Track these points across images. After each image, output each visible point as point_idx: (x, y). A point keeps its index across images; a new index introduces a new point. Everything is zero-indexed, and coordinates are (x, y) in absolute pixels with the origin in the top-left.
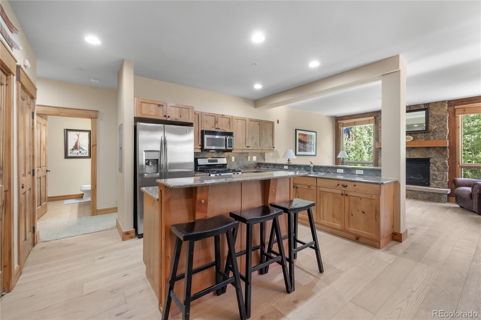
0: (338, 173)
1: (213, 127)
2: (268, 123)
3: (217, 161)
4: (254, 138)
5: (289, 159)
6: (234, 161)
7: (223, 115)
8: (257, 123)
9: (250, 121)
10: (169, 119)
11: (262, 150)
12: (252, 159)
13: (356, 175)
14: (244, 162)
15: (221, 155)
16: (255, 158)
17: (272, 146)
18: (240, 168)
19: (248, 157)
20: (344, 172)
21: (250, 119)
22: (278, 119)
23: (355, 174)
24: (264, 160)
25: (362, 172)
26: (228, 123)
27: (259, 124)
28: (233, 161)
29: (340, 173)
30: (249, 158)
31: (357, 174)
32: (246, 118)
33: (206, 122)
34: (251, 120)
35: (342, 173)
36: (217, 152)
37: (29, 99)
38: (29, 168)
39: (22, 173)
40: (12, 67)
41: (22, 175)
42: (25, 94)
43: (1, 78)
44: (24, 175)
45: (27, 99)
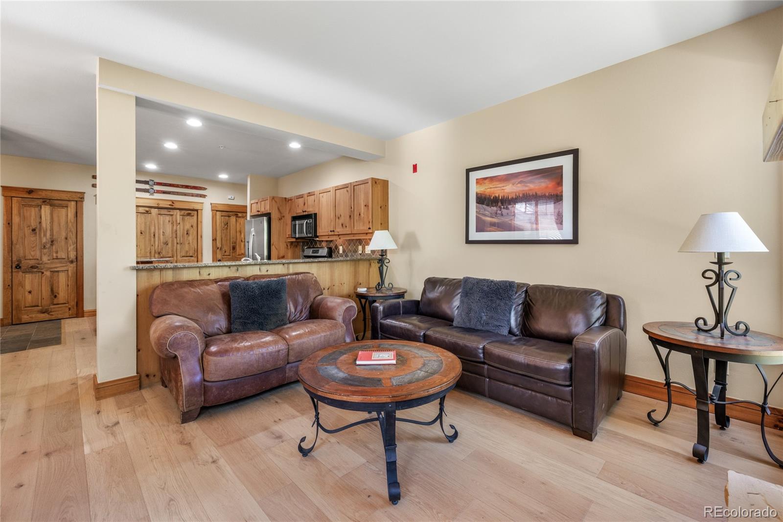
2: (360, 184)
3: (318, 253)
4: (341, 216)
5: (383, 251)
8: (345, 190)
10: (260, 213)
11: (353, 235)
22: (415, 164)
27: (347, 191)
37: (240, 215)
38: (243, 252)
39: (225, 254)
40: (197, 207)
41: (224, 255)
42: (231, 213)
43: (190, 214)
44: (229, 255)
45: (237, 215)
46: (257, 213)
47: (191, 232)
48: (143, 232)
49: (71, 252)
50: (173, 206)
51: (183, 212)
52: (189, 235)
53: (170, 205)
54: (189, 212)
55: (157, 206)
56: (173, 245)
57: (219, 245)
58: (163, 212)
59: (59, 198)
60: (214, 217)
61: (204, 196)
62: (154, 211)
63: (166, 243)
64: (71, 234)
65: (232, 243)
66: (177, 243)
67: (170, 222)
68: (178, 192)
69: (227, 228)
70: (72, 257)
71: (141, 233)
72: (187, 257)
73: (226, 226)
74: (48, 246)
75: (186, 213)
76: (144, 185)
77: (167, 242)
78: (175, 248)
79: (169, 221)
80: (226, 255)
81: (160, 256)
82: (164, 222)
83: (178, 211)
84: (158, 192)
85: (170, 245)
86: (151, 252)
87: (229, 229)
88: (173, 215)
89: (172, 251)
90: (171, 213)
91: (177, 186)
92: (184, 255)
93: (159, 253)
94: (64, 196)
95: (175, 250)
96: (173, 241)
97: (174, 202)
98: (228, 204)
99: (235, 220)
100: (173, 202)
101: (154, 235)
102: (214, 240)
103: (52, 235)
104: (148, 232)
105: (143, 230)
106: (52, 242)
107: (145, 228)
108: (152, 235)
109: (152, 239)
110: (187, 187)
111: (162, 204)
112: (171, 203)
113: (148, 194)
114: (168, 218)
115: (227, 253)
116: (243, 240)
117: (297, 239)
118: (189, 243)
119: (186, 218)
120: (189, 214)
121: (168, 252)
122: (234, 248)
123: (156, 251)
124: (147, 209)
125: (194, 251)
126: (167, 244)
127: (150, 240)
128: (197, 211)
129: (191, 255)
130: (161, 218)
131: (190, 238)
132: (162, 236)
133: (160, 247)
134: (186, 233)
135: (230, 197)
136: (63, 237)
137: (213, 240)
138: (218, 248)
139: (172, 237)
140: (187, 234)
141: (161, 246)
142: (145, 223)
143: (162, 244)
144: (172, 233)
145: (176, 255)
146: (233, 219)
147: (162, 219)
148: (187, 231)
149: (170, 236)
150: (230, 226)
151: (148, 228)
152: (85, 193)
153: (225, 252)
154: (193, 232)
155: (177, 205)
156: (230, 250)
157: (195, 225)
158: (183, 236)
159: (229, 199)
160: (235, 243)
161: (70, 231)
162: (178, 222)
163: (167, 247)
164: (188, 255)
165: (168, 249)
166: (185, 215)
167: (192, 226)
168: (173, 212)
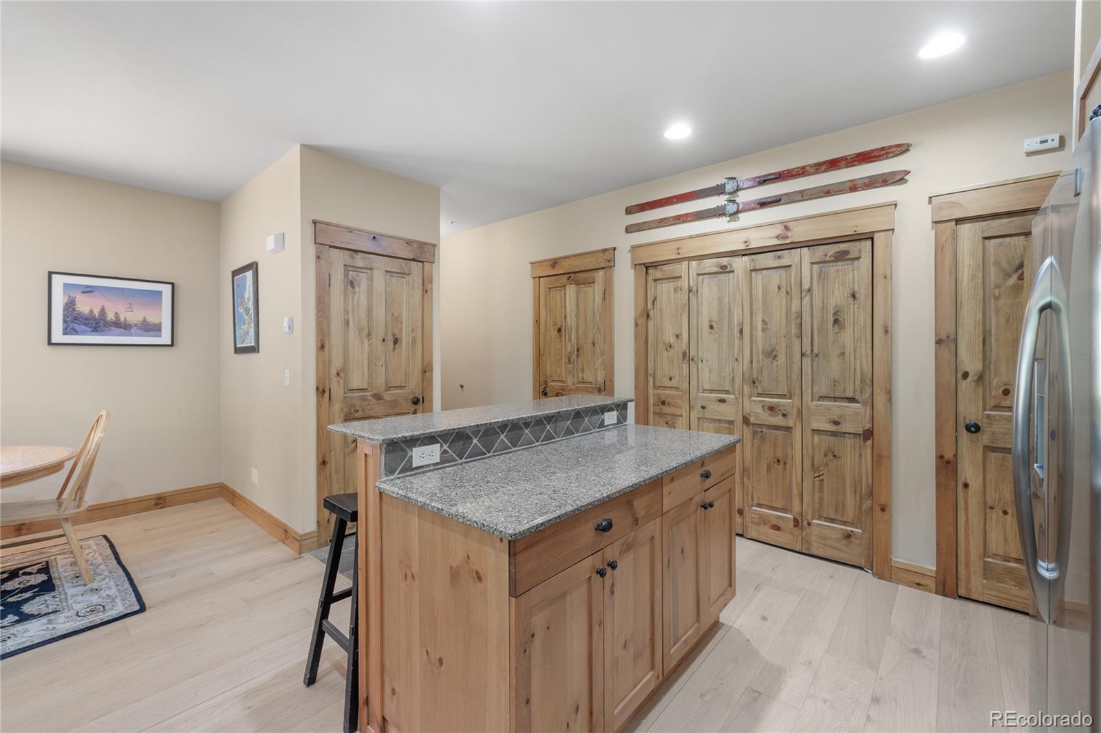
40: (870, 224)
43: (848, 252)
47: (848, 317)
48: (715, 325)
49: (599, 371)
50: (787, 238)
51: (821, 251)
52: (842, 328)
53: (777, 237)
54: (843, 247)
55: (742, 247)
56: (790, 361)
57: (968, 362)
58: (767, 260)
59: (583, 269)
60: (945, 252)
61: (898, 178)
62: (740, 264)
63: (771, 354)
64: (599, 335)
66: (802, 355)
67: (784, 291)
68: (801, 192)
70: (599, 380)
71: (711, 327)
72: (835, 399)
74: (574, 357)
75: (829, 254)
76: (716, 197)
77: (772, 351)
78: (796, 368)
79: (779, 288)
81: (755, 391)
82: (765, 291)
83: (805, 249)
84: (749, 208)
85: (782, 358)
86: (733, 378)
88: (791, 265)
89: (789, 378)
90: (785, 262)
91: (801, 172)
92: (824, 392)
93: (754, 382)
94: (587, 263)
95: (795, 377)
96: (789, 347)
97: (789, 224)
98: (1018, 183)
100: (787, 224)
101: (741, 332)
102: (945, 341)
103: (577, 338)
104: (726, 325)
105: (715, 318)
106: (578, 350)
107: (720, 312)
108: (736, 330)
109: (737, 342)
110: (833, 164)
111: (758, 241)
112: (778, 230)
113: (725, 219)
114: (776, 277)
118: (843, 354)
119: (832, 269)
120: (841, 257)
121: (777, 381)
123: (746, 376)
124: (724, 261)
125: (862, 381)
126: (775, 357)
127: (731, 345)
128: (870, 237)
129: (850, 395)
130: (758, 278)
131: (847, 336)
132: (759, 333)
133: (754, 365)
134: (831, 320)
135: (1033, 143)
136: (590, 342)
137: (939, 342)
138: (965, 375)
139: (788, 335)
140: (836, 321)
141: (758, 361)
142: (720, 299)
143: (761, 357)
144: (788, 323)
145: (798, 391)
147: (760, 282)
148: (835, 314)
149: (783, 331)
151: (726, 312)
152: (614, 249)
154: (857, 315)
155: (798, 234)
157: (863, 292)
158: (822, 330)
159: (1029, 154)
161: (598, 328)
162: (806, 286)
163: (774, 366)
164: (837, 394)
165: (778, 372)
166: (828, 259)
167: (854, 296)
168: (788, 258)
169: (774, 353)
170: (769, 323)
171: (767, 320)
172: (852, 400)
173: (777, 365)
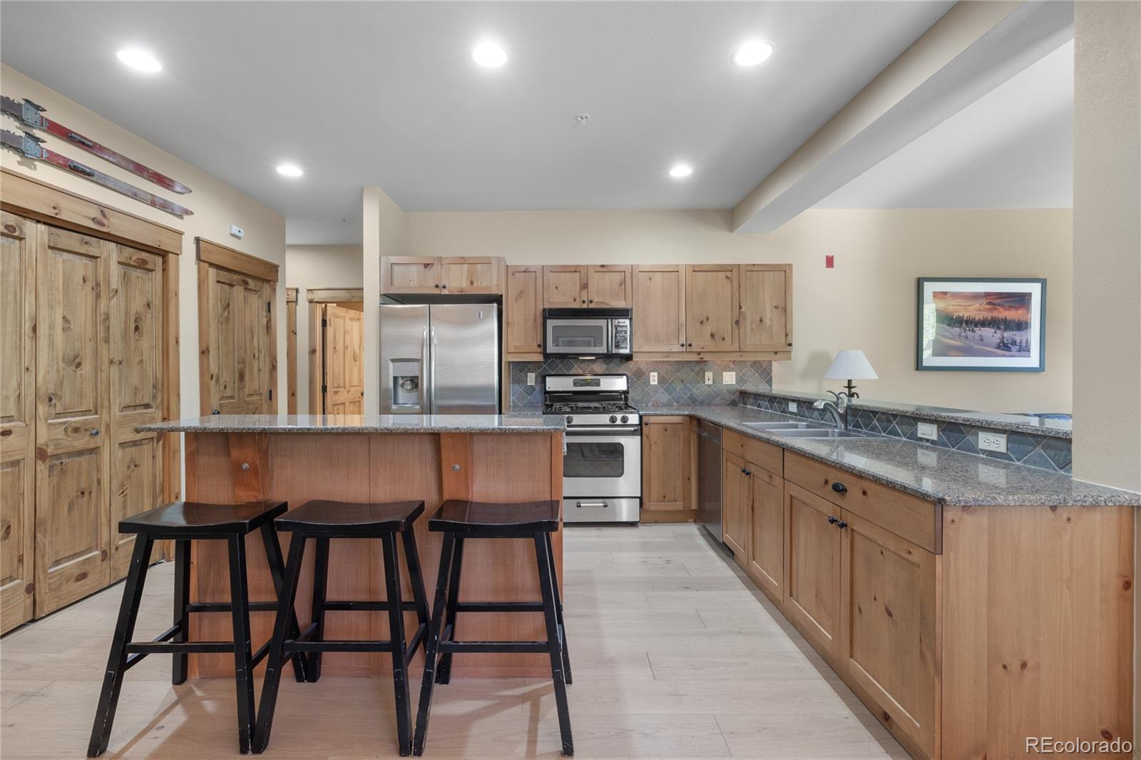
0: (921, 439)
1: (575, 300)
2: (763, 271)
3: (598, 384)
4: (708, 319)
5: (849, 381)
6: (656, 383)
7: (603, 266)
8: (722, 275)
9: (694, 271)
10: (445, 292)
11: (740, 354)
12: (718, 378)
13: (982, 456)
14: (691, 387)
15: (613, 366)
16: (729, 378)
17: (783, 341)
18: (677, 403)
19: (706, 373)
20: (939, 436)
21: (694, 266)
22: (830, 254)
23: (973, 449)
24: (769, 382)
25: (998, 443)
26: (620, 285)
27: (727, 277)
28: (652, 383)
29: (927, 440)
30: (709, 375)
31: (984, 451)
32: (678, 265)
33: (557, 288)
34: (697, 270)
35: (933, 442)
36: (604, 361)
37: (252, 284)
38: (257, 387)
39: (225, 395)
40: (165, 243)
41: (222, 398)
42: (236, 277)
43: (145, 262)
44: (232, 397)
45: (246, 283)
46: (436, 291)
47: (146, 324)
50: (103, 225)
51: (128, 251)
52: (141, 335)
53: (93, 219)
54: (144, 255)
56: (96, 369)
57: (213, 368)
58: (67, 240)
62: (36, 234)
63: (75, 362)
65: (239, 363)
66: (111, 362)
67: (90, 284)
69: (228, 318)
72: (135, 407)
73: (226, 314)
75: (134, 258)
77: (76, 357)
78: (103, 378)
79: (84, 280)
80: (227, 398)
81: (52, 410)
82: (67, 279)
83: (113, 245)
85: (87, 367)
86: (22, 396)
87: (231, 321)
88: (97, 257)
89: (93, 389)
90: (93, 251)
93: (51, 400)
95: (103, 386)
96: (96, 352)
97: (106, 212)
98: (233, 251)
99: (242, 296)
100: (103, 209)
101: (35, 329)
102: (204, 352)
104: (10, 316)
108: (28, 327)
109: (28, 344)
110: (140, 170)
111: (70, 213)
112: (95, 213)
113: (19, 159)
114: (81, 266)
115: (228, 393)
116: (257, 356)
117: (547, 356)
118: (141, 361)
119: (135, 274)
120: (142, 265)
121: (81, 395)
122: (242, 377)
123: (41, 390)
124: (12, 219)
125: (154, 387)
126: (79, 365)
127: (20, 348)
128: (163, 254)
129: (146, 401)
130: (59, 262)
131: (145, 344)
132: (59, 334)
133: (52, 375)
134: (133, 326)
135: (235, 230)
137: (201, 353)
138: (211, 377)
139: (95, 338)
140: (137, 328)
141: (59, 371)
143: (60, 365)
144: (95, 325)
145: (106, 403)
146: (238, 292)
147: (61, 269)
148: (136, 320)
149: (89, 335)
150: (234, 311)
151: (10, 297)
153: (225, 387)
154: (151, 324)
155: (116, 226)
156: (234, 382)
157: (157, 302)
158: (125, 336)
160: (244, 363)
162: (114, 286)
163: (78, 375)
164: (138, 402)
165: (82, 383)
166: (132, 263)
167: (149, 306)
168: (97, 247)
169: (78, 360)
170: (72, 322)
171: (69, 317)
172: (147, 406)
173: (81, 375)
